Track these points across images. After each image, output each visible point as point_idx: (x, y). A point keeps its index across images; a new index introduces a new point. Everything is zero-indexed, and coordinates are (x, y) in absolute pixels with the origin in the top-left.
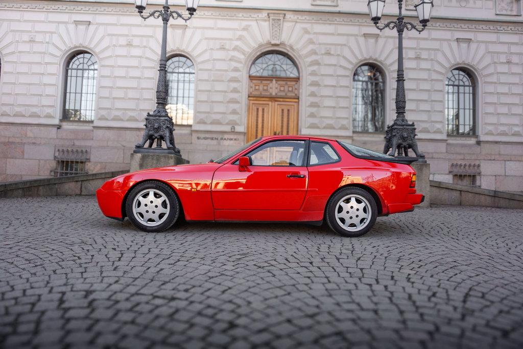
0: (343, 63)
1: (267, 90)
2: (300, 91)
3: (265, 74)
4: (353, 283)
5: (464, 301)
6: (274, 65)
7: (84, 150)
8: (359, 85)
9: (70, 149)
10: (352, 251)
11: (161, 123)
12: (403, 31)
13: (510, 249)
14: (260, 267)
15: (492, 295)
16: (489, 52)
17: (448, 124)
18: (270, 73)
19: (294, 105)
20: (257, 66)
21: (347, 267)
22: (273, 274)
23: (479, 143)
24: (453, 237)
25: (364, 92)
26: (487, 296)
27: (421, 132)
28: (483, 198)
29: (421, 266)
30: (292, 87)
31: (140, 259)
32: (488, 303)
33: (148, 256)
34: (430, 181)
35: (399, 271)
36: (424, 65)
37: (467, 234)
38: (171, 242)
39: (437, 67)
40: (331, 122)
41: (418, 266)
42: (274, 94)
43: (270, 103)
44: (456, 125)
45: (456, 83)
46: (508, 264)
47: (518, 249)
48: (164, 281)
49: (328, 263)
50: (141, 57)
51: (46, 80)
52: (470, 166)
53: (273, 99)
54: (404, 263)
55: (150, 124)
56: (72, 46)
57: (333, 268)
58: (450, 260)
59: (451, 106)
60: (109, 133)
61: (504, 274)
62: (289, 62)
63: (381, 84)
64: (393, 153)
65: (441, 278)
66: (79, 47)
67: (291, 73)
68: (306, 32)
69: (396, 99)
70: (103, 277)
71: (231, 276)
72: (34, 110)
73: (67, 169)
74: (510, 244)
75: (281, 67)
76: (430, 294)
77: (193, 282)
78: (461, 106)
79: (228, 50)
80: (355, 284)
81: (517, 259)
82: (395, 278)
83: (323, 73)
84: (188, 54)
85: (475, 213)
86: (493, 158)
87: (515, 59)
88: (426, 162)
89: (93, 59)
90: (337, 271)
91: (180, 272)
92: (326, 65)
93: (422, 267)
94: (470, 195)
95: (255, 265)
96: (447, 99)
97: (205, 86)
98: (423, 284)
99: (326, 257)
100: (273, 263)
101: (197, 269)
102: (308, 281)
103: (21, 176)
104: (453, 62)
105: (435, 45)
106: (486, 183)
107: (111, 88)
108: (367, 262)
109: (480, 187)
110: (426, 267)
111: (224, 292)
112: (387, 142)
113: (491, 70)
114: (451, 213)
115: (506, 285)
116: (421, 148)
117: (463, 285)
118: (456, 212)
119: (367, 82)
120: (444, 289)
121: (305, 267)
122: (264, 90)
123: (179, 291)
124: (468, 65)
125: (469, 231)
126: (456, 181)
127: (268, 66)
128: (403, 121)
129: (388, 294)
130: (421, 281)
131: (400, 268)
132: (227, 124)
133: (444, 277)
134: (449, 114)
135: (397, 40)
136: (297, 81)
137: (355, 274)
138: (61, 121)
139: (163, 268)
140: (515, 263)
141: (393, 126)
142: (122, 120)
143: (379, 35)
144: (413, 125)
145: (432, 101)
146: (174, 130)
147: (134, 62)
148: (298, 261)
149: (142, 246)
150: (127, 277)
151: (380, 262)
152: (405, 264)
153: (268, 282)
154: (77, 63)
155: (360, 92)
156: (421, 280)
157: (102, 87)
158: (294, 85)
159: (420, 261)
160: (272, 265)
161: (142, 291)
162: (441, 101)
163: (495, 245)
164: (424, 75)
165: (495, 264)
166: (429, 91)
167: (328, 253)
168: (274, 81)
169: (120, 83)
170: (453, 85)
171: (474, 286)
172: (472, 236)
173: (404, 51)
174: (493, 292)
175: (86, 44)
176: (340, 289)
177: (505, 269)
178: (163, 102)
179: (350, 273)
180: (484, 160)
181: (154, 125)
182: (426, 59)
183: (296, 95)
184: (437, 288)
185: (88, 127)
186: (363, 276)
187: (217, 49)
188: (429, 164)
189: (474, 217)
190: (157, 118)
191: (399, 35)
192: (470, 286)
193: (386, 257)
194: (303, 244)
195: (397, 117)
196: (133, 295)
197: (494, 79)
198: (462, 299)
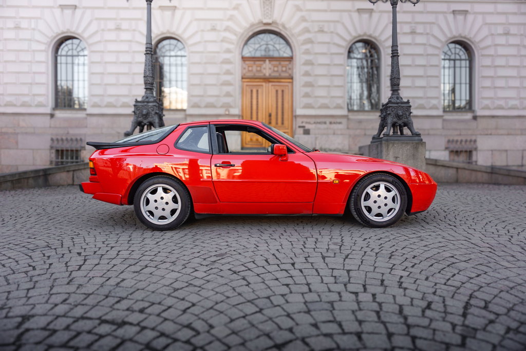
0: (337, 40)
1: (260, 71)
2: (294, 71)
3: (258, 54)
4: (337, 292)
5: (464, 315)
6: (267, 45)
7: (79, 138)
8: (354, 63)
9: (64, 138)
10: (341, 246)
11: (150, 110)
12: (397, 4)
13: (512, 237)
14: (235, 273)
15: (497, 304)
16: (486, 24)
17: (444, 100)
18: (263, 53)
19: (288, 86)
20: (250, 47)
21: (333, 269)
22: (248, 282)
23: (475, 118)
24: (450, 223)
25: (360, 69)
26: (491, 307)
27: (416, 108)
28: (479, 174)
29: (416, 264)
30: (286, 67)
31: (104, 266)
32: (492, 317)
33: (114, 262)
34: (426, 159)
35: (390, 273)
36: (420, 39)
37: (464, 219)
38: (147, 241)
39: (433, 42)
40: (326, 101)
41: (412, 264)
42: (267, 75)
43: (264, 84)
44: (452, 100)
45: (453, 57)
46: (511, 259)
47: (521, 237)
48: (120, 297)
49: (312, 263)
50: (130, 41)
51: (35, 68)
52: (466, 141)
53: (267, 79)
54: (397, 260)
55: (138, 110)
56: (60, 32)
57: (317, 270)
58: (448, 255)
59: (447, 81)
60: (102, 121)
61: (508, 273)
62: (282, 41)
63: (376, 61)
64: (388, 132)
65: (437, 281)
66: (67, 32)
67: (284, 52)
68: (298, 9)
69: (391, 76)
70: (52, 295)
71: (200, 287)
72: (26, 99)
73: (62, 158)
74: (512, 231)
75: (274, 46)
76: (424, 304)
77: (153, 298)
78: (458, 81)
79: (219, 31)
80: (339, 293)
81: (521, 250)
82: (385, 283)
83: (316, 51)
84: (179, 36)
85: (473, 192)
86: (489, 132)
87: (513, 30)
88: (422, 140)
89: (83, 45)
90: (321, 275)
91: (143, 283)
92: (319, 43)
93: (416, 266)
94: (467, 172)
95: (230, 270)
96: (442, 73)
97: (197, 69)
98: (417, 290)
99: (311, 256)
100: (251, 265)
101: (163, 277)
102: (285, 290)
103: (17, 166)
104: (449, 35)
105: (431, 18)
106: (482, 159)
107: (103, 74)
108: (355, 260)
109: (476, 162)
110: (420, 266)
111: (184, 311)
112: (382, 120)
113: (488, 42)
114: (448, 192)
115: (511, 288)
116: (417, 125)
117: (461, 290)
118: (453, 191)
119: (361, 59)
120: (440, 296)
121: (285, 270)
122: (257, 71)
123: (133, 311)
124: (465, 38)
125: (467, 215)
126: (452, 157)
127: (260, 46)
128: (398, 98)
129: (375, 306)
130: (414, 287)
131: (392, 269)
132: (222, 107)
133: (440, 279)
134: (445, 89)
135: (391, 15)
136: (290, 61)
137: (341, 279)
138: (54, 109)
139: (125, 278)
140: (519, 256)
141: (387, 104)
142: (115, 106)
143: (372, 10)
144: (408, 102)
145: (428, 77)
146: (164, 115)
147: (124, 47)
148: (279, 263)
149: (112, 247)
150: (79, 294)
151: (369, 259)
152: (397, 262)
153: (239, 294)
154: (66, 49)
155: (355, 70)
156: (414, 285)
157: (93, 74)
158: (288, 65)
159: (414, 258)
160: (249, 269)
161: (88, 315)
162: (437, 77)
163: (495, 231)
164: (419, 50)
165: (497, 258)
166: (424, 66)
167: (314, 249)
168: (267, 61)
169: (112, 69)
170: (450, 60)
171: (475, 291)
172: (470, 222)
173: (398, 26)
174: (497, 300)
175: (73, 29)
176: (321, 301)
177: (509, 266)
178: (151, 87)
179: (335, 277)
180: (481, 134)
181: (143, 112)
182: (421, 34)
183: (290, 75)
184: (432, 296)
185: (81, 115)
186: (349, 280)
187: (208, 31)
188: (425, 143)
189: (471, 197)
190: (146, 104)
191: (393, 8)
192: (470, 292)
193: (377, 254)
194: (288, 238)
195: (392, 94)
196: (77, 320)
197: (491, 51)
198: (461, 311)
